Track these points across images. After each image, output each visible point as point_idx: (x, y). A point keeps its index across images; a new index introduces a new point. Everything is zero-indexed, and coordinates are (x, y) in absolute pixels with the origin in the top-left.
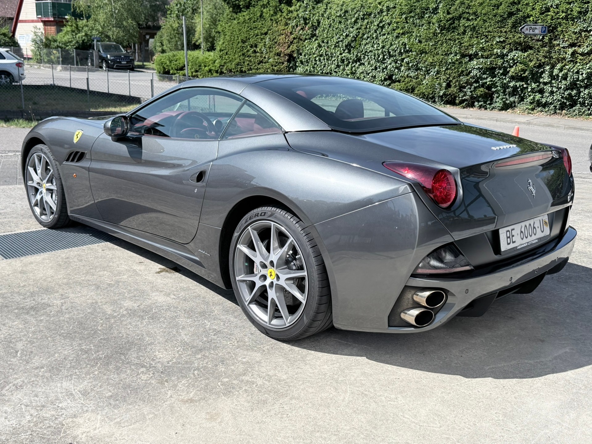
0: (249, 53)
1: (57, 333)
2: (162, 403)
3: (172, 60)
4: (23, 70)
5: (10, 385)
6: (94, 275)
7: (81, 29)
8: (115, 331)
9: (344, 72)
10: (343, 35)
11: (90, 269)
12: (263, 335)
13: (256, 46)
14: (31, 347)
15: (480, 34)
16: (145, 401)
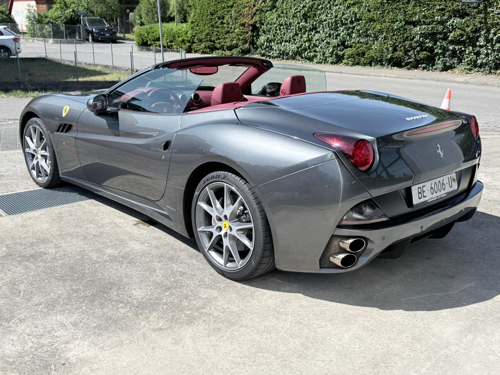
0: (217, 24)
1: (52, 276)
2: (137, 332)
3: (149, 32)
4: (20, 44)
5: (15, 319)
6: (82, 228)
7: (69, 5)
8: (100, 274)
9: (302, 40)
10: (300, 7)
11: (79, 222)
12: (220, 275)
13: (223, 18)
14: (31, 288)
15: (422, 3)
16: (123, 330)
